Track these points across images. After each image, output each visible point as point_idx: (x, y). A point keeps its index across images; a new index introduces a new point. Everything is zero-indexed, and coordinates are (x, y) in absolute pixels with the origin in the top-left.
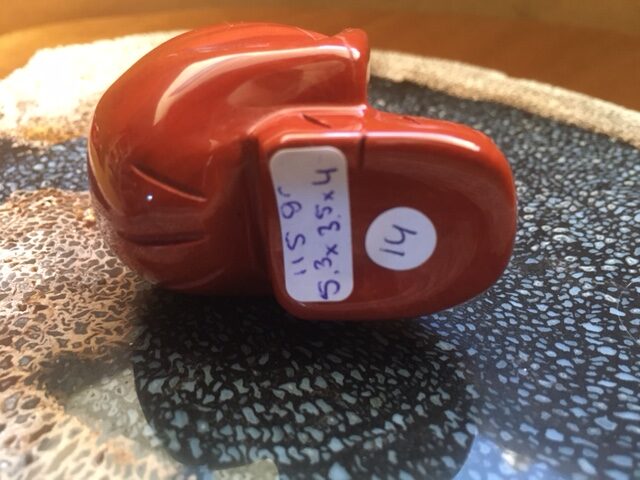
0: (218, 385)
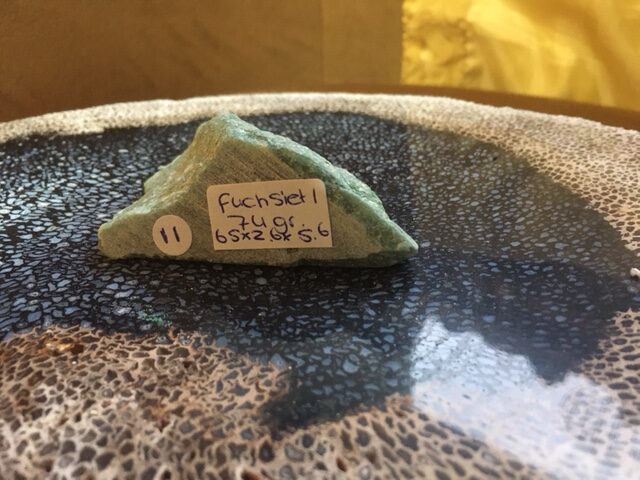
0: (377, 339)
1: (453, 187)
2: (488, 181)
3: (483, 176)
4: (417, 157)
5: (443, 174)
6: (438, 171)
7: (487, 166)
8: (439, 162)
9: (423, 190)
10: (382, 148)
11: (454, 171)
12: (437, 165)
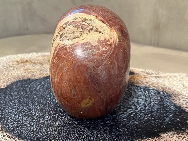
1: (25, 112)
2: (14, 115)
3: (15, 117)
4: (34, 124)
5: (27, 117)
6: (28, 118)
7: (12, 121)
8: (27, 122)
9: (34, 111)
10: (46, 128)
11: (23, 118)
12: (28, 121)
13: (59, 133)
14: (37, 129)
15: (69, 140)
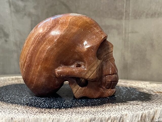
13: (44, 102)
14: (26, 100)
15: (52, 104)
